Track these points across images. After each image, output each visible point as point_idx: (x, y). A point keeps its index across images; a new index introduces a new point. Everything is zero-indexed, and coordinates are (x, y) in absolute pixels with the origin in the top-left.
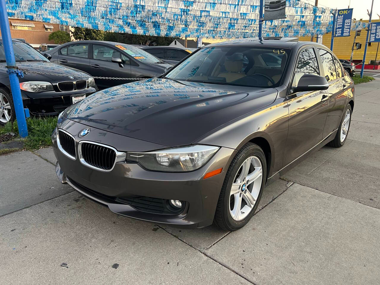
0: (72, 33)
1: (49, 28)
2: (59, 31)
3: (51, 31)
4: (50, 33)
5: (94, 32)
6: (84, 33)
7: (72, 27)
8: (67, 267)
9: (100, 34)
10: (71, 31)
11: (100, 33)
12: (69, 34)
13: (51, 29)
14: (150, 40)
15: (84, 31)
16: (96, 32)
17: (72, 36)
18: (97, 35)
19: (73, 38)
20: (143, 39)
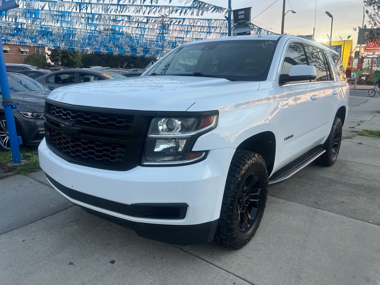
0: (48, 55)
1: (24, 51)
2: (34, 54)
3: (26, 54)
4: (26, 56)
5: (71, 55)
6: (61, 55)
7: (49, 50)
8: (74, 265)
9: (77, 57)
10: (47, 54)
11: (77, 55)
12: (45, 57)
13: (26, 52)
14: (127, 61)
15: (61, 53)
16: (73, 54)
17: (48, 58)
18: (74, 58)
19: (49, 61)
20: (120, 60)
